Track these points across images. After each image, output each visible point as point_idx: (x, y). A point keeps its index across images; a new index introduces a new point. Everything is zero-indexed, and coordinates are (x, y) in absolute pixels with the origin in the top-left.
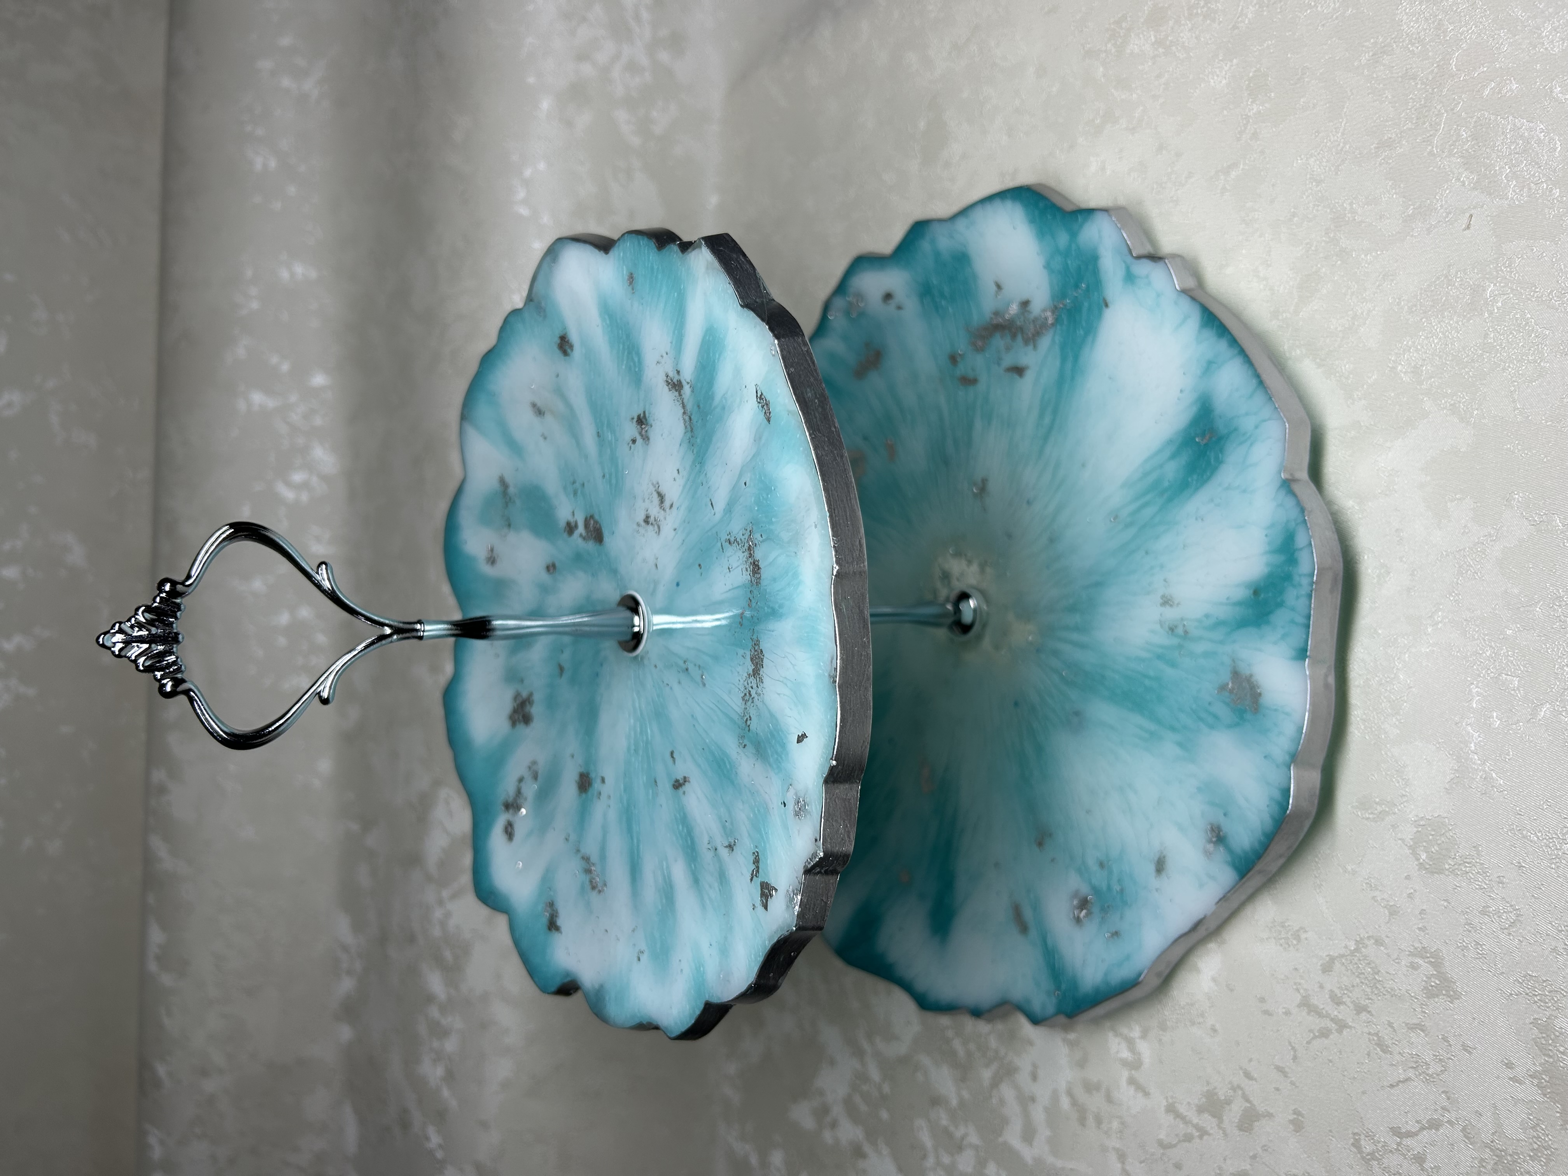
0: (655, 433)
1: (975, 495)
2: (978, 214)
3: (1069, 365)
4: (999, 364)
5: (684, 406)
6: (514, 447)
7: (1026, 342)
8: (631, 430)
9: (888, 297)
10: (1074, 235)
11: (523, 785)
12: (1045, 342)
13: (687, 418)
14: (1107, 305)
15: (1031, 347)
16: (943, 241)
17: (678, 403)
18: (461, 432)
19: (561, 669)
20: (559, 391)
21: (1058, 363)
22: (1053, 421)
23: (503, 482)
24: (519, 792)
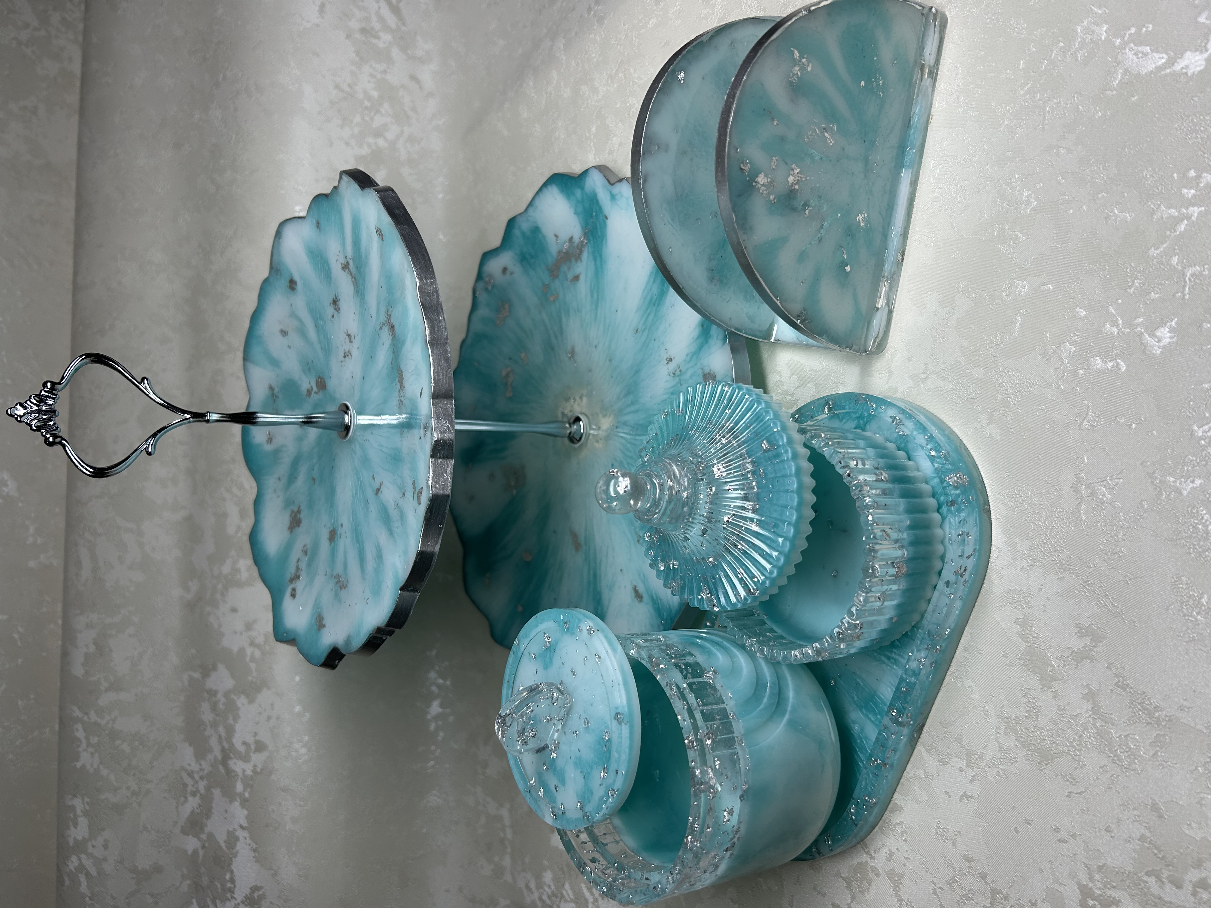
0: (342, 304)
1: (570, 358)
2: (537, 202)
3: (598, 263)
4: (567, 280)
5: (351, 275)
6: (275, 363)
7: (576, 261)
8: (330, 310)
9: (505, 270)
10: (582, 188)
11: (300, 563)
12: (585, 255)
13: (353, 279)
14: (607, 218)
15: (579, 261)
16: (524, 225)
17: (348, 275)
18: (245, 369)
19: (314, 479)
20: (293, 315)
21: (593, 263)
22: (598, 296)
23: (271, 388)
24: (298, 568)
